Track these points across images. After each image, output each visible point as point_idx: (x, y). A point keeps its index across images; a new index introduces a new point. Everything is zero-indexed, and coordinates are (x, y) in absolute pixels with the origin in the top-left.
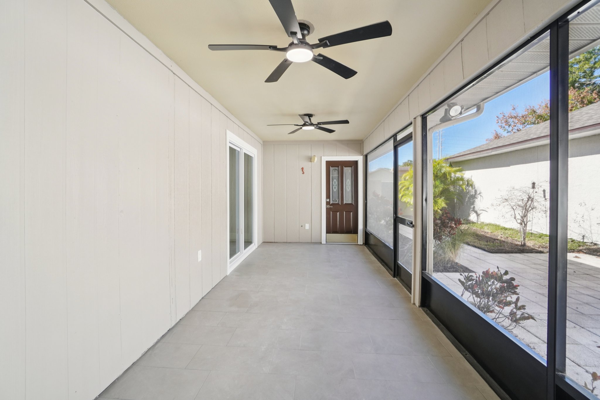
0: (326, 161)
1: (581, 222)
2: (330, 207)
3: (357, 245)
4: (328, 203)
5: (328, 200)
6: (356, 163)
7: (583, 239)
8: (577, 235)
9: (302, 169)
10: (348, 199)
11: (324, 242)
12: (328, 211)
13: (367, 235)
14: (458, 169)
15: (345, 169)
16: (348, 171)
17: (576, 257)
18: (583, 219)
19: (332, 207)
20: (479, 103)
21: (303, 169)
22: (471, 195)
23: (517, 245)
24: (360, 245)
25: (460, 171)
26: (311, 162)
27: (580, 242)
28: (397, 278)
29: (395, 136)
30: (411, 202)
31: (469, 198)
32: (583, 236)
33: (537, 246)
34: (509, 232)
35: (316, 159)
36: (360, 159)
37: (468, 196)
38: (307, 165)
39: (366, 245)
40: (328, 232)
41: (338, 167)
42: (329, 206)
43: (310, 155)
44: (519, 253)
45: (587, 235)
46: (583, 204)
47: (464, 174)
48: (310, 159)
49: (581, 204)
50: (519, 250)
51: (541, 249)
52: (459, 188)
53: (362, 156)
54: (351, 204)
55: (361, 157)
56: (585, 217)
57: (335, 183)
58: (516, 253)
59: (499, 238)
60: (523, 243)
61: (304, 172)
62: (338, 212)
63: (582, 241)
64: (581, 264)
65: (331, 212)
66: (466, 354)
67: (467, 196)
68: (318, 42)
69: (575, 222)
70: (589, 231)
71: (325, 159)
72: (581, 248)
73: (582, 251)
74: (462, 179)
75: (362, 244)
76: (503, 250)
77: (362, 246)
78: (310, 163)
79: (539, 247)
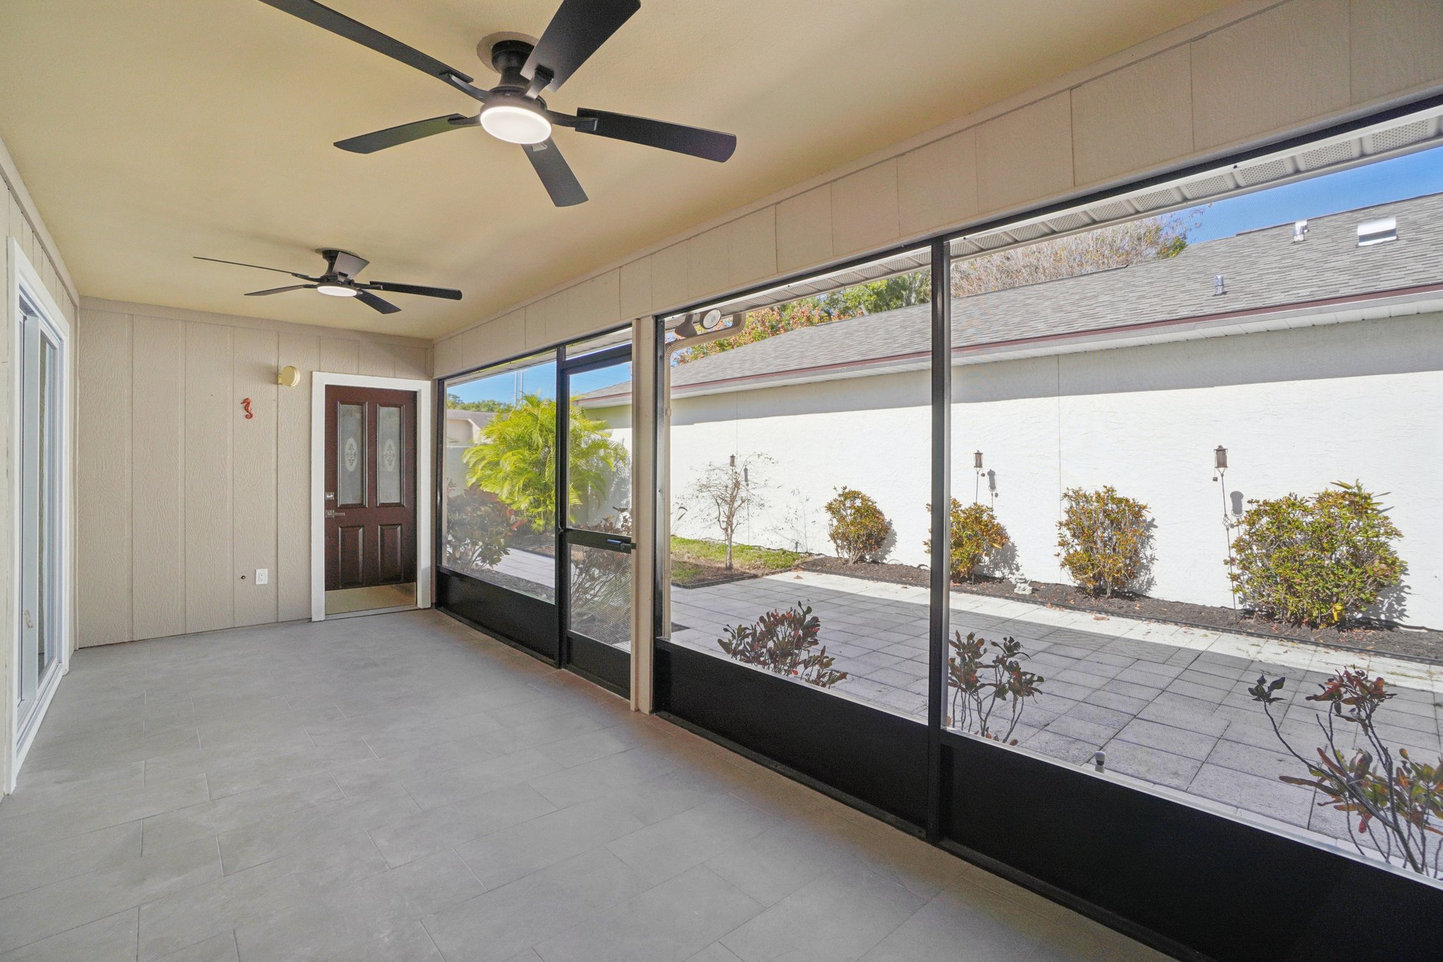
0: (327, 386)
1: (794, 521)
2: (337, 514)
3: (416, 610)
4: (329, 505)
5: (331, 496)
6: (413, 396)
7: (796, 547)
8: (789, 542)
9: (246, 403)
10: (389, 492)
11: (318, 613)
12: (330, 524)
13: (443, 579)
14: (600, 424)
15: (383, 412)
16: (389, 418)
17: (798, 577)
18: (796, 516)
19: (344, 514)
20: (741, 311)
21: (248, 404)
22: (621, 478)
23: (719, 569)
24: (425, 609)
25: (603, 427)
26: (277, 383)
27: (792, 553)
28: (566, 668)
29: (560, 347)
30: (501, 495)
31: (617, 484)
32: (797, 543)
33: (747, 567)
34: (697, 547)
35: (297, 377)
36: (423, 388)
37: (616, 480)
38: (262, 394)
39: (441, 606)
40: (331, 584)
41: (362, 404)
42: (332, 513)
43: (273, 363)
44: (728, 582)
45: (800, 541)
46: (796, 492)
47: (610, 435)
48: (274, 376)
49: (793, 492)
50: (726, 577)
51: (753, 572)
52: (598, 463)
53: (430, 382)
54: (399, 505)
55: (428, 383)
56: (798, 513)
57: (350, 447)
58: (723, 582)
59: (685, 559)
60: (728, 564)
61: (253, 412)
62: (360, 527)
63: (795, 551)
64: (808, 587)
65: (340, 529)
66: (776, 766)
67: (614, 480)
68: (575, 114)
69: (787, 521)
70: (803, 535)
71: (323, 380)
72: (796, 563)
73: (800, 568)
74: (603, 444)
75: (430, 606)
76: (704, 580)
77: (430, 610)
78: (276, 386)
79: (749, 569)
